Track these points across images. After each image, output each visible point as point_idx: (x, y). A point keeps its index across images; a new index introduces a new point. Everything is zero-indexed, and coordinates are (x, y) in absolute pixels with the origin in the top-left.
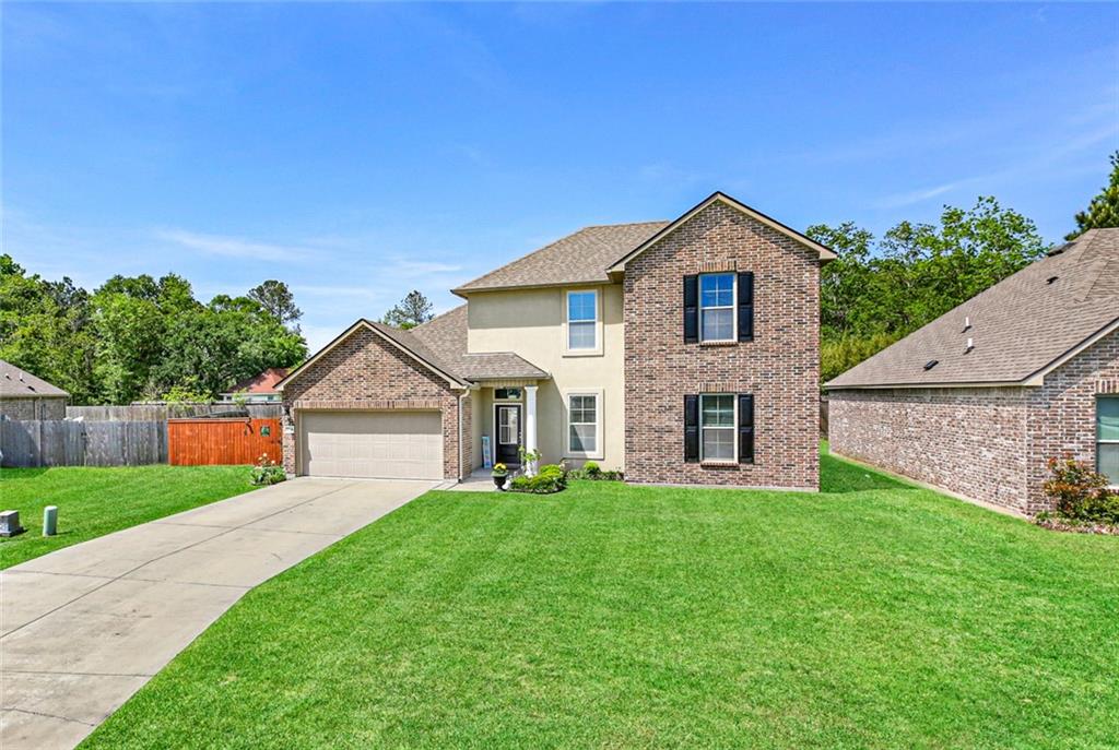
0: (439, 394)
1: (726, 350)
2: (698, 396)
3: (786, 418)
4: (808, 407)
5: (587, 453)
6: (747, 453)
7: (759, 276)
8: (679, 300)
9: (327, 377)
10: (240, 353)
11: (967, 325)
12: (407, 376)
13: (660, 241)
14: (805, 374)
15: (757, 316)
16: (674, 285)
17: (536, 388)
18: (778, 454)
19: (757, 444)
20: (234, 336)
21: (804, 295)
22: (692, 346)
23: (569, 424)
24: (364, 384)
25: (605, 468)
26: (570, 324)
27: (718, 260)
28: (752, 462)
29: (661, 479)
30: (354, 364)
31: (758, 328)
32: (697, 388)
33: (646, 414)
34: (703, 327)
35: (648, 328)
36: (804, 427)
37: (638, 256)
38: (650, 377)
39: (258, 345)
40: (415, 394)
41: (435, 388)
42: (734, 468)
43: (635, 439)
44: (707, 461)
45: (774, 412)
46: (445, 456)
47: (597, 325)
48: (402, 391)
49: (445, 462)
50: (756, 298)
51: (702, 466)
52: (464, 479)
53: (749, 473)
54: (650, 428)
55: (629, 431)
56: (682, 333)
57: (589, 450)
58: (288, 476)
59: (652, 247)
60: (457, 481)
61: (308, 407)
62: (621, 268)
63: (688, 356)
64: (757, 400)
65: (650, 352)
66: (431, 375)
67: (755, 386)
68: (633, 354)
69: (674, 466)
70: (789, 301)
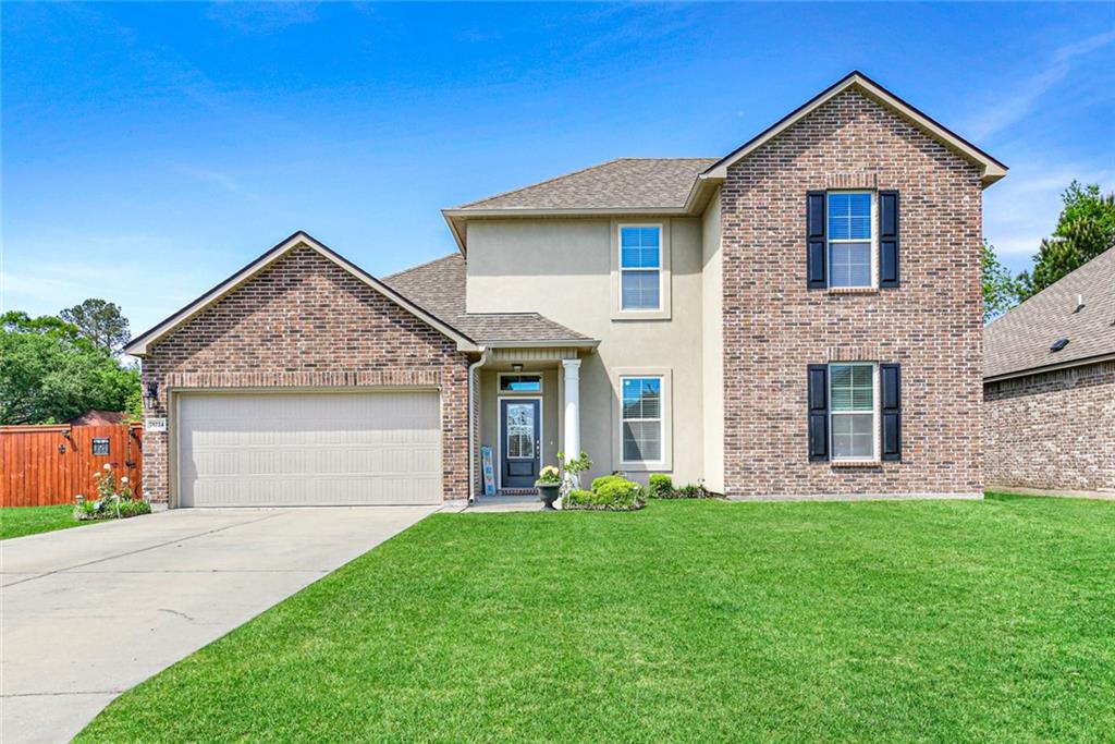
0: (436, 362)
1: (863, 299)
2: (826, 366)
3: (941, 396)
4: (969, 380)
5: (646, 462)
6: (893, 448)
7: (906, 196)
8: (800, 227)
9: (232, 332)
10: (46, 387)
11: (1080, 303)
12: (379, 330)
13: (774, 138)
14: (964, 336)
15: (904, 254)
16: (793, 203)
17: (579, 361)
18: (932, 449)
19: (905, 434)
20: (37, 364)
21: (963, 226)
22: (818, 294)
23: (622, 420)
24: (302, 344)
25: (679, 482)
26: (624, 272)
27: (852, 171)
28: (899, 459)
29: (778, 489)
30: (284, 310)
31: (906, 270)
32: (824, 354)
33: (756, 394)
34: (831, 267)
35: (757, 266)
36: (965, 409)
37: (742, 160)
38: (761, 339)
39: (75, 378)
40: (394, 361)
41: (429, 352)
42: (875, 468)
43: (740, 431)
44: (838, 460)
45: (927, 389)
46: (445, 462)
47: (661, 275)
48: (372, 356)
49: (446, 473)
50: (903, 228)
51: (833, 467)
52: (476, 500)
53: (894, 475)
54: (761, 414)
55: (731, 419)
56: (804, 274)
57: (647, 459)
58: (153, 507)
59: (762, 147)
60: (466, 502)
61: (195, 385)
62: (721, 172)
63: (812, 308)
64: (905, 374)
65: (761, 302)
66: (424, 330)
67: (902, 352)
68: (736, 304)
69: (795, 468)
70: (944, 233)
